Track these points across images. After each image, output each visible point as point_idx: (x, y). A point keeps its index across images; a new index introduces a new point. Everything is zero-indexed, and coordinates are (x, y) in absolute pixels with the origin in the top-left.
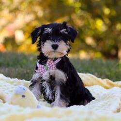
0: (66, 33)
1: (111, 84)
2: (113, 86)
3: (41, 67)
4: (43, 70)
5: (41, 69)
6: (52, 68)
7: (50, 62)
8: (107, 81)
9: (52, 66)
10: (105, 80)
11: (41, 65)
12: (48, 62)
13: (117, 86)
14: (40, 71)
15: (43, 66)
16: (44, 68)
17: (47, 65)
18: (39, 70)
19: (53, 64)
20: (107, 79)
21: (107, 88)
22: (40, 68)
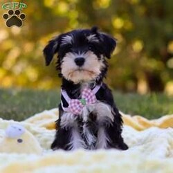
0: (97, 41)
1: (145, 124)
2: (147, 126)
3: (75, 102)
4: (78, 106)
5: (75, 106)
6: (92, 100)
7: (86, 92)
8: (139, 119)
9: (91, 97)
10: (136, 117)
11: (73, 100)
12: (84, 93)
13: (154, 125)
14: (74, 108)
15: (76, 100)
16: (78, 103)
17: (83, 97)
18: (72, 107)
19: (92, 94)
20: (139, 117)
21: (139, 130)
22: (73, 105)
